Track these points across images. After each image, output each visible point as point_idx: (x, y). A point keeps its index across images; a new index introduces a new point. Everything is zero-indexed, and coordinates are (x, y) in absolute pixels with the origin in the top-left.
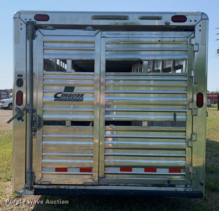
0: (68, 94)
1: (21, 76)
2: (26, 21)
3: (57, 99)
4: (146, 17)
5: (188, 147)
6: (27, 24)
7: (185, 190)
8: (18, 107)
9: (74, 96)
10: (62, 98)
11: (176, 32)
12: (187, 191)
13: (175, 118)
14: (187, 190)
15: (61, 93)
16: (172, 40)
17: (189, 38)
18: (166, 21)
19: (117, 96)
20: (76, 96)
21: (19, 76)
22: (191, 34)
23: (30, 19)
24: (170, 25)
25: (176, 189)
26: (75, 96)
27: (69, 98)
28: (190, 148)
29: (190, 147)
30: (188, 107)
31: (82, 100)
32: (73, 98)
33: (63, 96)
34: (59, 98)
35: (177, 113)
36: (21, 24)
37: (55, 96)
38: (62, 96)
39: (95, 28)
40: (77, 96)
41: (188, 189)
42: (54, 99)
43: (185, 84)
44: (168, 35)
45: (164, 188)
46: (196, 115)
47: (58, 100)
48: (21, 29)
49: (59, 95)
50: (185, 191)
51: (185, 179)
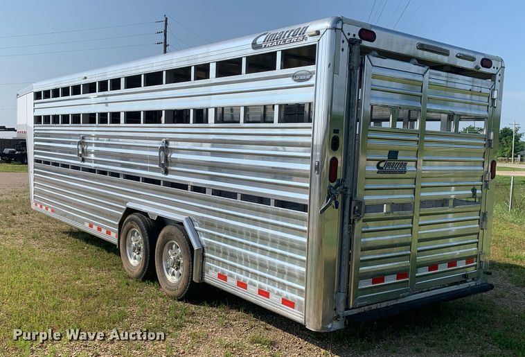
0: (391, 163)
1: (338, 132)
2: (349, 37)
3: (380, 171)
4: (464, 55)
5: (481, 229)
6: (352, 43)
8: (331, 184)
9: (397, 165)
10: (385, 169)
15: (384, 161)
17: (491, 90)
18: (477, 64)
19: (430, 166)
20: (399, 166)
21: (335, 131)
23: (354, 35)
27: (392, 168)
28: (482, 231)
30: (484, 178)
31: (406, 172)
32: (396, 168)
34: (382, 168)
36: (343, 42)
37: (378, 166)
38: (385, 166)
39: (422, 62)
42: (377, 170)
43: (483, 149)
47: (382, 173)
48: (343, 50)
49: (382, 165)
51: (476, 271)
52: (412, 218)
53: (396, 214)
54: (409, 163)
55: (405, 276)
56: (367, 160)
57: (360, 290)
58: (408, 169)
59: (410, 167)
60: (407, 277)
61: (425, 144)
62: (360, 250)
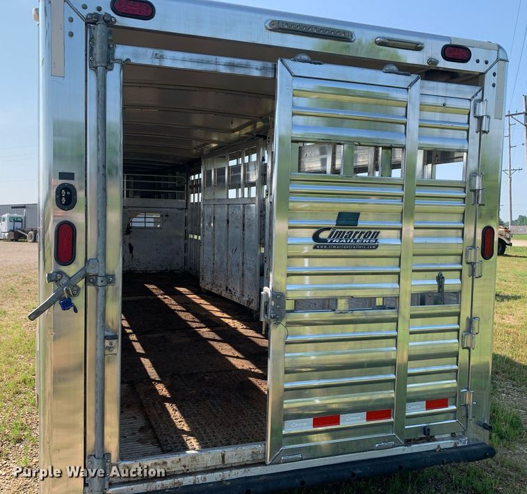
0: (344, 232)
1: (70, 176)
2: (84, 13)
3: (320, 245)
4: (393, 40)
5: (464, 348)
6: (90, 21)
7: (455, 444)
8: (63, 268)
9: (358, 235)
10: (331, 242)
11: (449, 84)
12: (458, 445)
13: (441, 285)
14: (460, 445)
15: (328, 229)
16: (441, 102)
17: (472, 102)
18: (430, 55)
20: (362, 237)
21: (62, 176)
22: (477, 93)
23: (98, 9)
24: (438, 65)
25: (439, 446)
26: (359, 237)
27: (346, 240)
28: (467, 351)
29: (467, 348)
30: (466, 258)
31: (377, 246)
32: (355, 240)
33: (334, 237)
34: (325, 241)
35: (444, 274)
36: (71, 20)
37: (316, 237)
38: (330, 237)
40: (364, 237)
41: (461, 441)
42: (314, 243)
44: (433, 89)
45: (417, 445)
46: (480, 277)
47: (323, 248)
48: (71, 34)
49: (324, 235)
50: (455, 447)
51: (455, 421)
52: (396, 320)
53: (358, 314)
54: (383, 233)
55: (387, 414)
56: (290, 228)
57: (285, 436)
58: (380, 241)
59: (388, 238)
60: (388, 416)
61: (418, 201)
62: (282, 372)
